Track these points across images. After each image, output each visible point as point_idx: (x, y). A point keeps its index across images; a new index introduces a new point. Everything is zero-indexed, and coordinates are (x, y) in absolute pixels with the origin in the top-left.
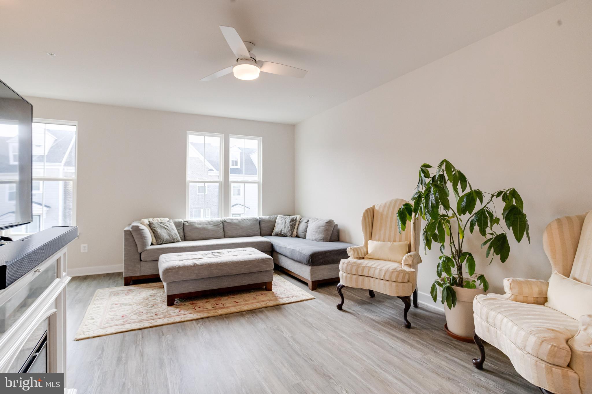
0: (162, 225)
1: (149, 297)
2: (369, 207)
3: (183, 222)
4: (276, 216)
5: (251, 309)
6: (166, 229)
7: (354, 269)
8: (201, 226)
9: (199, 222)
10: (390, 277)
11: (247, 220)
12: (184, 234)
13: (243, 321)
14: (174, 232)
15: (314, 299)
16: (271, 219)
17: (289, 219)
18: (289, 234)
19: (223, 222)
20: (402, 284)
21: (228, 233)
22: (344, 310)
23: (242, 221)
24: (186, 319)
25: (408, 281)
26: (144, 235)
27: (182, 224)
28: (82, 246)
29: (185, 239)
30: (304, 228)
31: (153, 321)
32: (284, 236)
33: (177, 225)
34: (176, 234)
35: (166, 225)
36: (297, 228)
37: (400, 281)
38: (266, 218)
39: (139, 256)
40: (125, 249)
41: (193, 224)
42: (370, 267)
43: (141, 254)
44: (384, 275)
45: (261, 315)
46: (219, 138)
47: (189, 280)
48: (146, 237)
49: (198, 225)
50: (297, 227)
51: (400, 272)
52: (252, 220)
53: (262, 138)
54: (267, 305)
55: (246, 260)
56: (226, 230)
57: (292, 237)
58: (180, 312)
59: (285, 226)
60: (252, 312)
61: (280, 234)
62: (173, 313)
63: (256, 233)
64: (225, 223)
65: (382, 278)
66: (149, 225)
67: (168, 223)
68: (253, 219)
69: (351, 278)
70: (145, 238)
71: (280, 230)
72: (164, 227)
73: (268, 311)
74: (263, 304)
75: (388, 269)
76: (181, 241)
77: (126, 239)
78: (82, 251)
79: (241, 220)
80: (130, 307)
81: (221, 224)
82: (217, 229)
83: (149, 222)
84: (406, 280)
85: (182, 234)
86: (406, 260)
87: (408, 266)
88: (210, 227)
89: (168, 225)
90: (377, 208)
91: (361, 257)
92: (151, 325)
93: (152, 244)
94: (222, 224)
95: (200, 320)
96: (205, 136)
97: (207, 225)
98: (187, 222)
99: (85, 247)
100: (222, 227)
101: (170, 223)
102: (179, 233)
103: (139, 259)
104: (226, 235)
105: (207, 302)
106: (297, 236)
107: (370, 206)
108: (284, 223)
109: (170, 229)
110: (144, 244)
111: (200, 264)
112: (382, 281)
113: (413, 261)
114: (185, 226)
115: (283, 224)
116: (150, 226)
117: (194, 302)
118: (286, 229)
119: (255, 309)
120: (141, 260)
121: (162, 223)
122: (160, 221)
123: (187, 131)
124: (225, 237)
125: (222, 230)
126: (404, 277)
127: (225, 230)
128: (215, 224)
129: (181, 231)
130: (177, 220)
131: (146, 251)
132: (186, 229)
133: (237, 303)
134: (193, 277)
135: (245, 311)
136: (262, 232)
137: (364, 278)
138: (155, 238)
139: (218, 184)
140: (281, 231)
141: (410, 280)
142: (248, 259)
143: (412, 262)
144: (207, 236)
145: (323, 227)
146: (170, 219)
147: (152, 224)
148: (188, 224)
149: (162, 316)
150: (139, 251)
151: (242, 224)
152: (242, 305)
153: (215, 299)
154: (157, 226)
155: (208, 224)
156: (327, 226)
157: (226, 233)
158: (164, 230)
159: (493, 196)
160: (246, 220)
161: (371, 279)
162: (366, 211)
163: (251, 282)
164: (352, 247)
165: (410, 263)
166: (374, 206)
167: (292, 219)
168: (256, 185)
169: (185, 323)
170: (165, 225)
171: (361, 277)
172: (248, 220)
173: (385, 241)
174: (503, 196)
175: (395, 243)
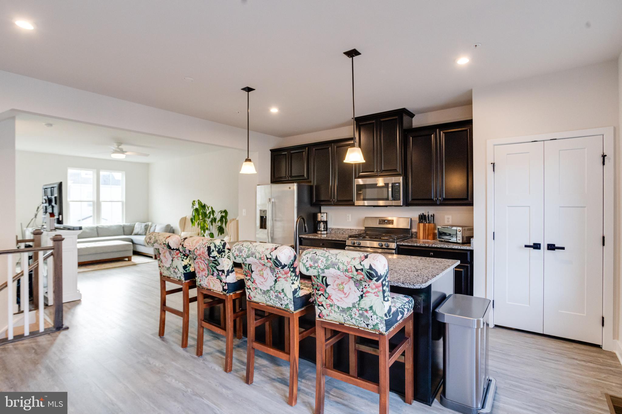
4: (135, 223)
13: (117, 269)
15: (154, 262)
16: (131, 225)
17: (143, 225)
18: (143, 233)
21: (101, 233)
23: (110, 226)
24: (86, 271)
30: (153, 230)
32: (140, 235)
36: (149, 230)
38: (127, 224)
45: (126, 267)
46: (93, 172)
52: (118, 226)
53: (125, 172)
55: (116, 245)
56: (98, 232)
57: (145, 235)
59: (141, 229)
60: (121, 266)
61: (138, 234)
63: (121, 233)
64: (98, 228)
71: (138, 231)
73: (129, 266)
82: (93, 231)
90: (187, 217)
94: (96, 229)
96: (81, 170)
104: (99, 235)
105: (94, 266)
107: (184, 216)
108: (140, 227)
117: (87, 266)
118: (141, 231)
123: (68, 167)
128: (91, 229)
133: (112, 265)
135: (117, 266)
136: (125, 233)
139: (92, 203)
142: (118, 244)
145: (164, 227)
151: (110, 228)
153: (99, 265)
155: (86, 229)
156: (166, 227)
159: (218, 212)
160: (113, 226)
162: (182, 219)
163: (120, 256)
166: (186, 216)
167: (146, 225)
168: (120, 203)
173: (189, 232)
174: (221, 212)
175: (193, 233)
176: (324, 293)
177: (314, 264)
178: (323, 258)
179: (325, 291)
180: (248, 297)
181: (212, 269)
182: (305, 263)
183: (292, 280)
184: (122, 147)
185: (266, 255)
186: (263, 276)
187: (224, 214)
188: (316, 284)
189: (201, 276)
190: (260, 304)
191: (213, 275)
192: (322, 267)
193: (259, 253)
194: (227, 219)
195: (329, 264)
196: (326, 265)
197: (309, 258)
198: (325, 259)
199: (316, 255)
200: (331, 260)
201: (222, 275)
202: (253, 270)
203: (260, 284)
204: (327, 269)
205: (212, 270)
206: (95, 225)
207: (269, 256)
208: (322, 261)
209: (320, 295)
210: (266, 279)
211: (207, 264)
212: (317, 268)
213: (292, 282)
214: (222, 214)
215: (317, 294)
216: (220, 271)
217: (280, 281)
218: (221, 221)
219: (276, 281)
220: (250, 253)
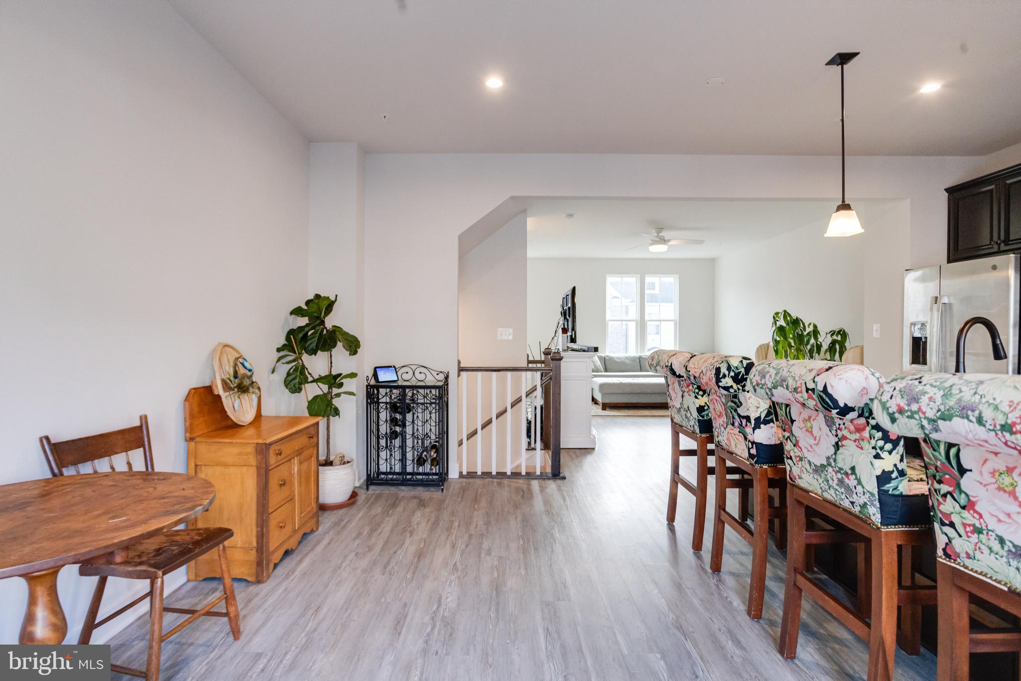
2: (764, 343)
3: (604, 356)
8: (620, 360)
9: (618, 357)
12: (605, 367)
19: (639, 357)
21: (644, 367)
27: (604, 358)
29: (606, 370)
41: (613, 358)
46: (636, 278)
47: (617, 394)
49: (617, 359)
53: (678, 275)
64: (641, 360)
76: (603, 372)
81: (637, 359)
82: (634, 363)
88: (627, 361)
95: (627, 415)
96: (622, 277)
97: (625, 359)
98: (608, 356)
100: (639, 362)
104: (642, 368)
105: (630, 410)
107: (764, 341)
111: (624, 383)
114: (606, 360)
123: (606, 274)
124: (641, 371)
125: (639, 365)
127: (641, 365)
128: (632, 360)
129: (603, 364)
130: (599, 355)
132: (607, 363)
139: (634, 323)
144: (626, 369)
148: (609, 358)
159: (827, 333)
168: (673, 322)
174: (833, 333)
176: (954, 491)
177: (909, 405)
178: (935, 390)
179: (958, 485)
180: (789, 475)
181: (731, 412)
182: (887, 401)
183: (874, 448)
184: (664, 234)
185: (805, 383)
186: (811, 432)
187: (839, 338)
188: (931, 464)
189: (718, 426)
190: (810, 493)
191: (733, 424)
192: (931, 414)
193: (794, 379)
194: (845, 347)
195: (951, 408)
196: (942, 408)
197: (897, 389)
198: (942, 393)
199: (920, 382)
200: (958, 397)
201: (746, 425)
202: (794, 419)
203: (808, 451)
204: (944, 420)
205: (731, 416)
206: (638, 355)
207: (811, 385)
208: (930, 399)
209: (944, 496)
210: (818, 438)
211: (724, 404)
212: (916, 416)
213: (874, 452)
214: (835, 337)
215: (935, 490)
216: (744, 417)
217: (846, 447)
218: (830, 352)
219: (837, 446)
220: (778, 378)
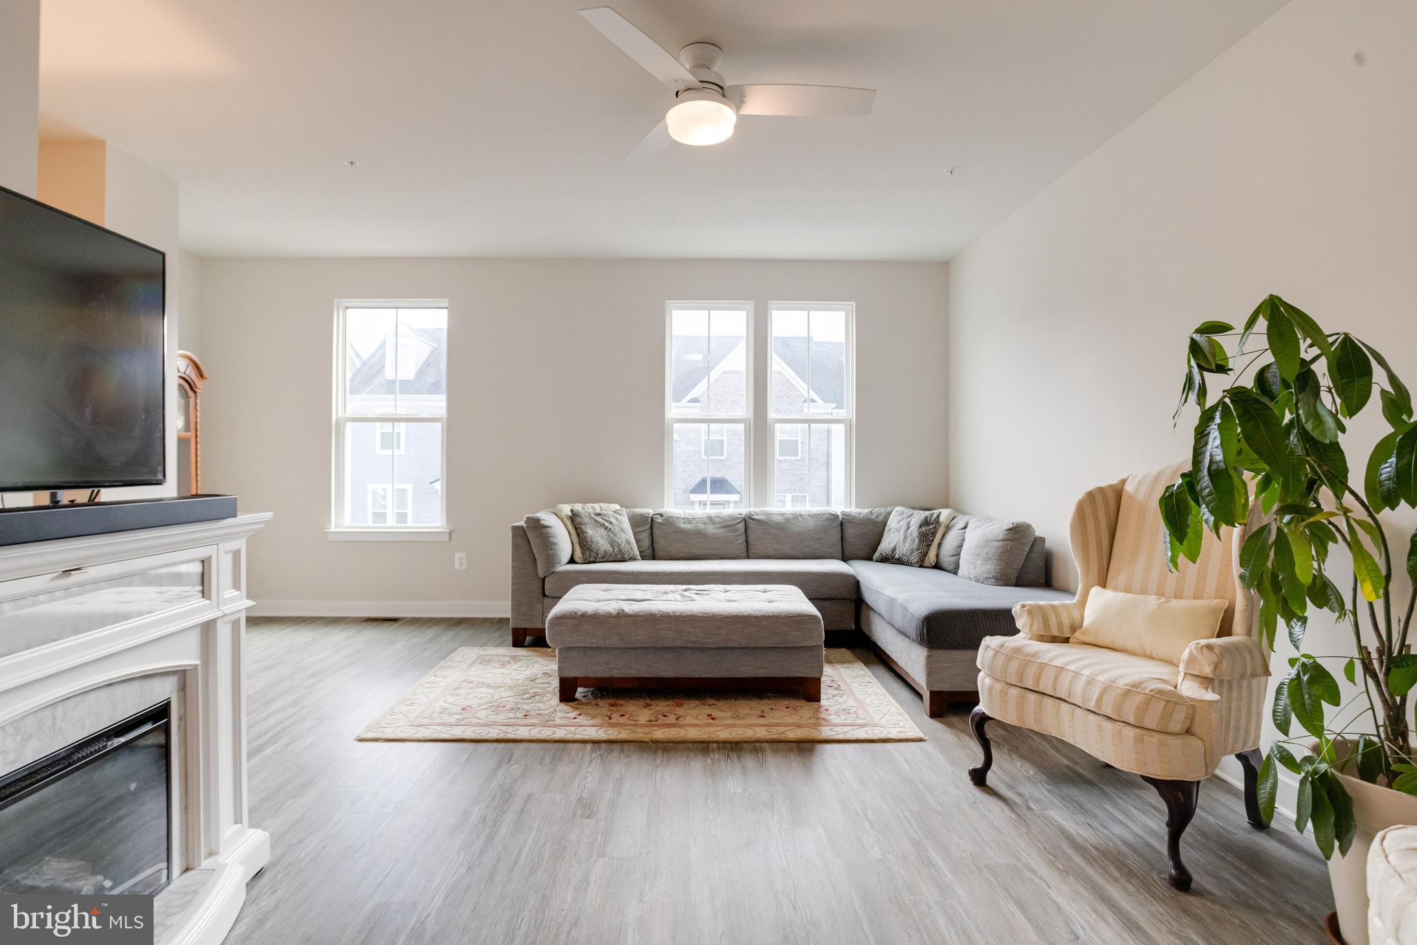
0: (598, 519)
1: (539, 676)
2: (1103, 483)
3: (650, 515)
4: (889, 509)
5: (736, 740)
6: (606, 528)
7: (1014, 667)
8: (692, 525)
9: (689, 517)
10: (1119, 707)
11: (808, 517)
12: (652, 544)
13: (697, 765)
14: (624, 536)
15: (921, 740)
16: (873, 517)
17: (919, 516)
18: (913, 558)
19: (747, 519)
20: (1160, 736)
21: (756, 546)
22: (991, 789)
23: (794, 518)
24: (577, 737)
25: (1188, 732)
26: (551, 539)
27: (650, 520)
28: (457, 556)
29: (652, 554)
30: (956, 544)
31: (510, 729)
32: (900, 562)
33: (638, 522)
34: (628, 542)
35: (607, 519)
36: (940, 545)
37: (1154, 726)
38: (860, 513)
39: (540, 585)
40: (513, 567)
41: (673, 521)
42: (1061, 669)
43: (544, 580)
44: (1099, 700)
45: (750, 761)
46: (745, 313)
47: (608, 649)
48: (555, 544)
49: (684, 523)
50: (939, 541)
51: (1153, 696)
52: (821, 517)
53: (854, 303)
54: (782, 737)
55: (746, 614)
56: (751, 538)
57: (921, 566)
58: (575, 718)
59: (905, 538)
60: (734, 748)
61: (893, 558)
62: (560, 718)
63: (830, 550)
64: (751, 524)
65: (1092, 706)
66: (571, 518)
67: (615, 515)
68: (823, 514)
69: (1004, 694)
70: (554, 547)
71: (892, 546)
72: (604, 525)
73: (775, 751)
74: (774, 733)
75: (1112, 682)
76: (640, 558)
77: (514, 545)
78: (457, 566)
79: (792, 516)
80: (492, 691)
81: (739, 523)
82: (728, 534)
83: (572, 511)
84: (1176, 725)
85: (646, 542)
86: (1192, 660)
87: (1200, 680)
88: (711, 529)
89: (613, 520)
90: (1129, 487)
91: (1057, 634)
92: (501, 736)
93: (572, 561)
94: (742, 524)
95: (604, 745)
96: (709, 309)
97: (705, 524)
98: (661, 515)
99: (461, 559)
100: (743, 529)
101: (618, 516)
102: (637, 541)
103: (540, 591)
104: (752, 551)
105: (647, 706)
106: (937, 566)
107: (1108, 479)
108: (904, 529)
109: (617, 529)
110: (551, 560)
111: (631, 613)
112: (1092, 717)
113: (1216, 666)
114: (655, 524)
115: (902, 532)
116: (572, 521)
117: (620, 702)
118: (907, 545)
119: (746, 742)
120: (544, 595)
121: (599, 514)
122: (598, 511)
123: (666, 301)
124: (748, 556)
125: (742, 539)
126: (1167, 714)
127: (749, 539)
128: (725, 524)
129: (645, 537)
130: (639, 511)
131: (553, 575)
132: (657, 532)
133: (713, 719)
134: (614, 641)
135: (717, 742)
136: (848, 550)
137: (1041, 702)
138: (581, 547)
139: (741, 427)
140: (894, 550)
141: (1197, 728)
142: (752, 613)
143: (1212, 667)
144: (705, 552)
145: (997, 543)
146: (621, 507)
147: (577, 516)
148: (663, 520)
149: (535, 721)
150: (541, 574)
151: (792, 526)
152: (721, 726)
153: (671, 702)
154: (587, 520)
155: (709, 522)
156: (1009, 540)
157: (751, 547)
158: (602, 531)
160: (805, 517)
161: (1064, 706)
162: (1091, 496)
163: (762, 673)
164: (1026, 603)
165: (1207, 670)
166: (1124, 482)
167: (926, 518)
168: (842, 426)
169: (570, 745)
170: (606, 521)
171: (1033, 696)
172: (809, 515)
173: (1143, 591)
175: (1175, 603)
206: (743, 512)
